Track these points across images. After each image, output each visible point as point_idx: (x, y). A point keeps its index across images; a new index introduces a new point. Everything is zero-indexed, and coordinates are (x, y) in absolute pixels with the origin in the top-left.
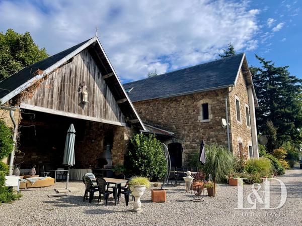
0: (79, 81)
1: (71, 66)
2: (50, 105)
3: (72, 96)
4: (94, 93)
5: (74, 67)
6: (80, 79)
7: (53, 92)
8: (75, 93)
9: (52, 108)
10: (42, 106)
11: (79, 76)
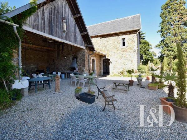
0: (60, 16)
1: (55, 4)
2: (43, 30)
3: (57, 25)
4: (69, 26)
5: (57, 6)
6: (61, 15)
7: (44, 21)
8: (58, 24)
9: (44, 32)
10: (38, 29)
11: (60, 13)
